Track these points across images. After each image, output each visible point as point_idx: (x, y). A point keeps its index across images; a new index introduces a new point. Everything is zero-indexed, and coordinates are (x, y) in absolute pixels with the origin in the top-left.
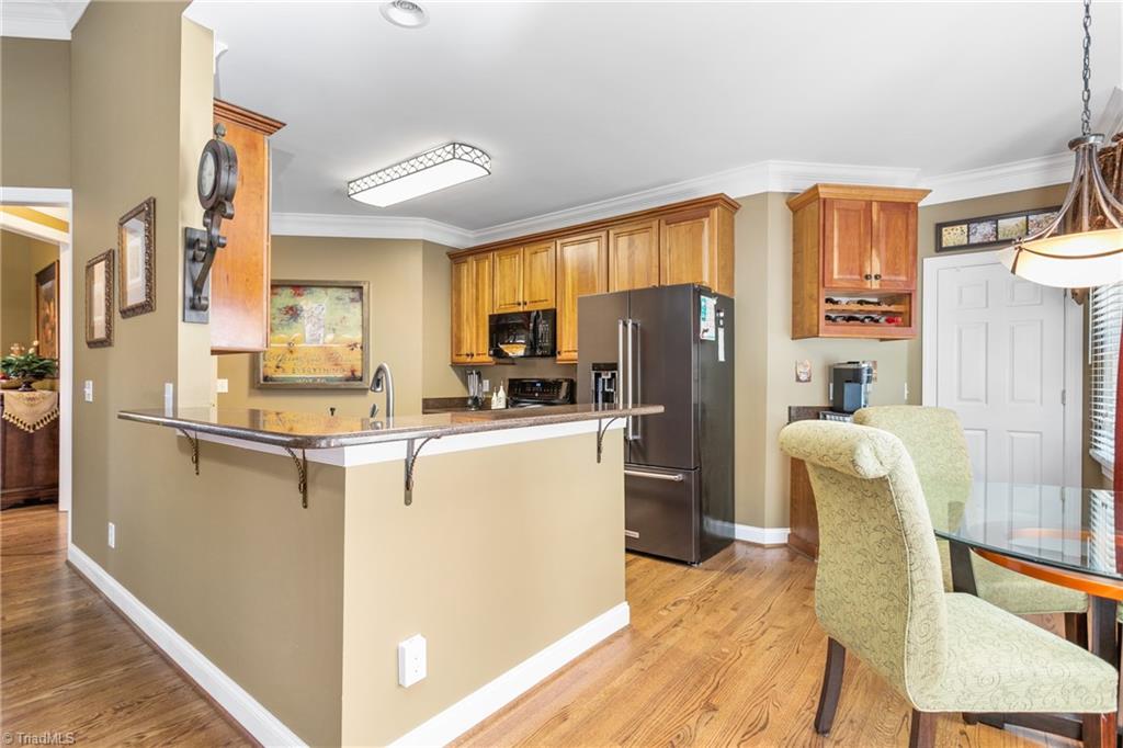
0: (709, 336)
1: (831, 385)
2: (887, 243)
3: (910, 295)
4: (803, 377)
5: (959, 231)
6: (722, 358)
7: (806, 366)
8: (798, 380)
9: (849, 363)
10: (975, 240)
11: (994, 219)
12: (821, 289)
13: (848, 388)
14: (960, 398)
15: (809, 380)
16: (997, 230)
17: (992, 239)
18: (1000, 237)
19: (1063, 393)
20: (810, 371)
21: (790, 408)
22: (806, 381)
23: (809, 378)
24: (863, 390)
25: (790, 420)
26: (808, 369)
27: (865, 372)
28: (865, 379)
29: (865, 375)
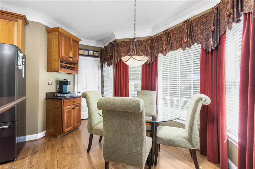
0: (20, 67)
1: (58, 86)
2: (74, 50)
3: (77, 63)
4: (50, 83)
5: (82, 51)
6: (23, 77)
7: (51, 80)
8: (49, 84)
9: (64, 80)
10: (85, 54)
11: (88, 50)
12: (59, 58)
13: (64, 86)
14: (82, 88)
16: (89, 53)
17: (88, 55)
18: (89, 55)
19: (98, 87)
20: (52, 82)
21: (46, 93)
22: (51, 85)
23: (52, 84)
24: (67, 87)
25: (46, 97)
26: (51, 81)
27: (69, 82)
28: (69, 84)
29: (69, 83)
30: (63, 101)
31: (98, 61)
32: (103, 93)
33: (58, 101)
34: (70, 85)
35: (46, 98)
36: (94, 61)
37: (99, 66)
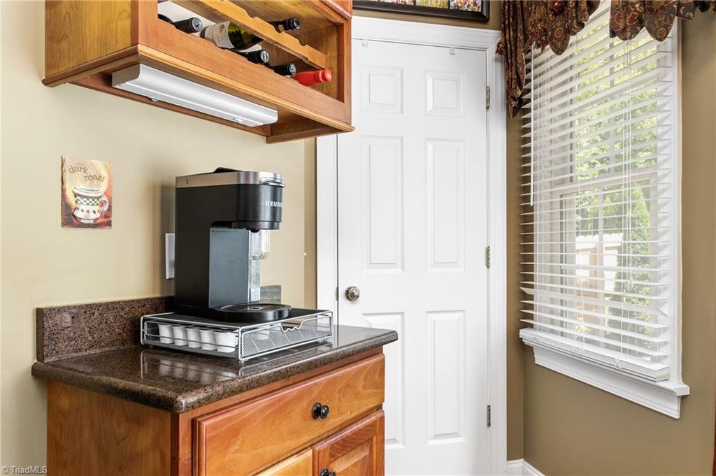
1: (170, 238)
4: (86, 212)
8: (69, 219)
9: (220, 171)
13: (221, 242)
14: (371, 265)
15: (105, 222)
17: (410, 4)
18: (418, 5)
19: (488, 250)
20: (108, 193)
21: (40, 314)
22: (96, 225)
23: (114, 219)
24: (253, 250)
25: (40, 354)
26: (103, 187)
27: (265, 194)
28: (266, 215)
29: (266, 204)
30: (195, 425)
31: (484, 50)
32: (531, 297)
33: (138, 421)
34: (274, 224)
35: (36, 372)
36: (453, 49)
37: (488, 91)
